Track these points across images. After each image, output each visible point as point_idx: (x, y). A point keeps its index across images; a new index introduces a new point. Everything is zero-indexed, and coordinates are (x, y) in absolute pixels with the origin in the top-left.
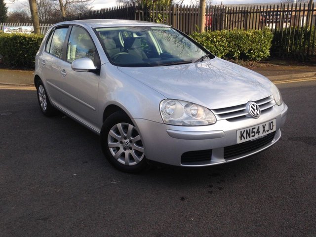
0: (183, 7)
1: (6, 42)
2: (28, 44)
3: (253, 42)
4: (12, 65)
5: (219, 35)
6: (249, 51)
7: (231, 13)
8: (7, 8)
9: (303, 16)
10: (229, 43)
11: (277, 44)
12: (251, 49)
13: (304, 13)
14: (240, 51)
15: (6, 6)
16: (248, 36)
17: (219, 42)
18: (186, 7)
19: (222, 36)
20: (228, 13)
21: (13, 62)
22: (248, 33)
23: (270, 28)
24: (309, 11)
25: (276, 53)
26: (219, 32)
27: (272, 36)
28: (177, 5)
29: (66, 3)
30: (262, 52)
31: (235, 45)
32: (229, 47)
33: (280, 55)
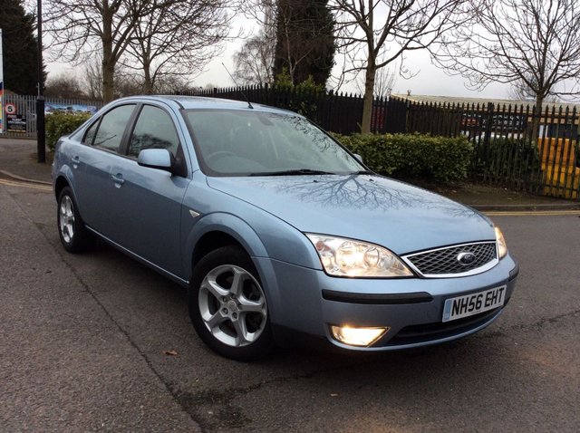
0: (339, 95)
3: (440, 155)
5: (390, 140)
6: (435, 168)
7: (414, 110)
8: (46, 74)
10: (405, 152)
11: (481, 162)
12: (438, 165)
14: (421, 165)
15: (46, 70)
16: (433, 145)
17: (389, 149)
18: (344, 95)
19: (394, 141)
20: (409, 110)
25: (479, 175)
26: (392, 136)
27: (472, 148)
28: (332, 91)
29: (156, 74)
30: (456, 170)
31: (414, 156)
32: (404, 158)
33: (485, 179)
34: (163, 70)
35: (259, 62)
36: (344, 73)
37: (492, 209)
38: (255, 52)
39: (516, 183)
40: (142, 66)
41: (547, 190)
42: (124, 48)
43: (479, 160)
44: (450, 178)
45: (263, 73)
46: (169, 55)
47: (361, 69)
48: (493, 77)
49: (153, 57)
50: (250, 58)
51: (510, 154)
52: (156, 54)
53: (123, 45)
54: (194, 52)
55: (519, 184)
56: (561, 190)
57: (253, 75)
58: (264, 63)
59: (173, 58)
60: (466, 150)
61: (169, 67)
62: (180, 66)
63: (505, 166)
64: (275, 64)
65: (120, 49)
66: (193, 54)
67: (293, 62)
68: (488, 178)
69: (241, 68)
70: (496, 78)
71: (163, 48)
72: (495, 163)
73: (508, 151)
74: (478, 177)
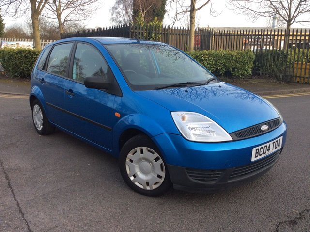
0: (173, 28)
1: (11, 56)
2: (32, 58)
3: (236, 61)
4: (15, 77)
5: (206, 54)
6: (234, 70)
7: (217, 35)
8: (4, 25)
9: (281, 40)
10: (216, 61)
11: (258, 64)
12: (235, 68)
13: (281, 38)
14: (225, 69)
15: (4, 22)
16: (232, 56)
17: (206, 60)
18: (176, 28)
19: (209, 55)
20: (214, 35)
21: (16, 74)
22: (233, 53)
23: (252, 50)
24: (285, 36)
25: (257, 72)
26: (207, 52)
27: (254, 57)
28: (169, 26)
29: (65, 21)
30: (245, 70)
31: (221, 63)
32: (215, 65)
33: (261, 74)
34: (69, 19)
35: (124, 12)
36: (176, 14)
37: (270, 94)
38: (121, 6)
39: (279, 76)
40: (57, 17)
41: (298, 79)
42: (43, 6)
43: (257, 63)
44: (242, 75)
45: (127, 18)
46: (72, 9)
47: (186, 11)
48: (261, 14)
49: (62, 11)
50: (119, 10)
51: (276, 59)
52: (64, 9)
53: (42, 4)
54: (86, 7)
55: (281, 77)
56: (307, 79)
57: (121, 19)
58: (127, 12)
59: (74, 11)
60: (251, 58)
61: (72, 17)
62: (78, 15)
63: (272, 67)
64: (133, 12)
65: (41, 6)
66: (85, 8)
67: (143, 11)
68: (262, 74)
69: (114, 16)
70: (263, 14)
71: (68, 6)
72: (266, 65)
73: (274, 57)
74: (256, 73)
